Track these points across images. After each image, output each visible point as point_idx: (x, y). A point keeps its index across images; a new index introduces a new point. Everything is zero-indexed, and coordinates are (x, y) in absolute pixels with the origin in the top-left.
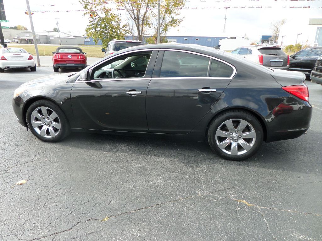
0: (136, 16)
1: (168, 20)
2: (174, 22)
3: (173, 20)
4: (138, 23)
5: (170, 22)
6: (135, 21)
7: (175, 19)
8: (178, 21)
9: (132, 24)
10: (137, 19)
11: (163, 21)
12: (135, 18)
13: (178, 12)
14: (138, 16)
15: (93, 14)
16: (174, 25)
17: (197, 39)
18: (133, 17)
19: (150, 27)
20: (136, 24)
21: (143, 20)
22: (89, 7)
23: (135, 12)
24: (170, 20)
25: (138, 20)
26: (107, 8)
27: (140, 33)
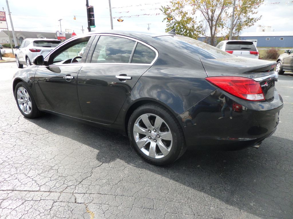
0: (210, 18)
1: (243, 19)
2: (250, 22)
3: (249, 19)
4: (212, 23)
5: (244, 21)
6: (209, 22)
7: (251, 18)
8: (254, 20)
9: (206, 24)
10: (210, 20)
11: (238, 21)
12: (209, 19)
13: (255, 11)
14: (212, 17)
15: (170, 18)
16: (250, 24)
17: (281, 39)
18: (207, 18)
19: (223, 27)
20: (210, 25)
21: (217, 21)
22: (168, 12)
23: (210, 13)
24: (245, 19)
25: (212, 20)
26: (184, 12)
27: (213, 33)
